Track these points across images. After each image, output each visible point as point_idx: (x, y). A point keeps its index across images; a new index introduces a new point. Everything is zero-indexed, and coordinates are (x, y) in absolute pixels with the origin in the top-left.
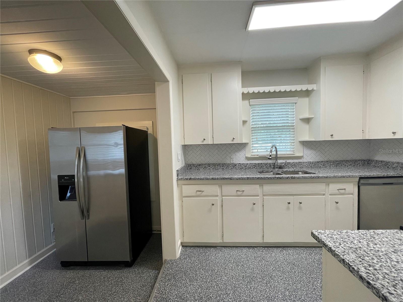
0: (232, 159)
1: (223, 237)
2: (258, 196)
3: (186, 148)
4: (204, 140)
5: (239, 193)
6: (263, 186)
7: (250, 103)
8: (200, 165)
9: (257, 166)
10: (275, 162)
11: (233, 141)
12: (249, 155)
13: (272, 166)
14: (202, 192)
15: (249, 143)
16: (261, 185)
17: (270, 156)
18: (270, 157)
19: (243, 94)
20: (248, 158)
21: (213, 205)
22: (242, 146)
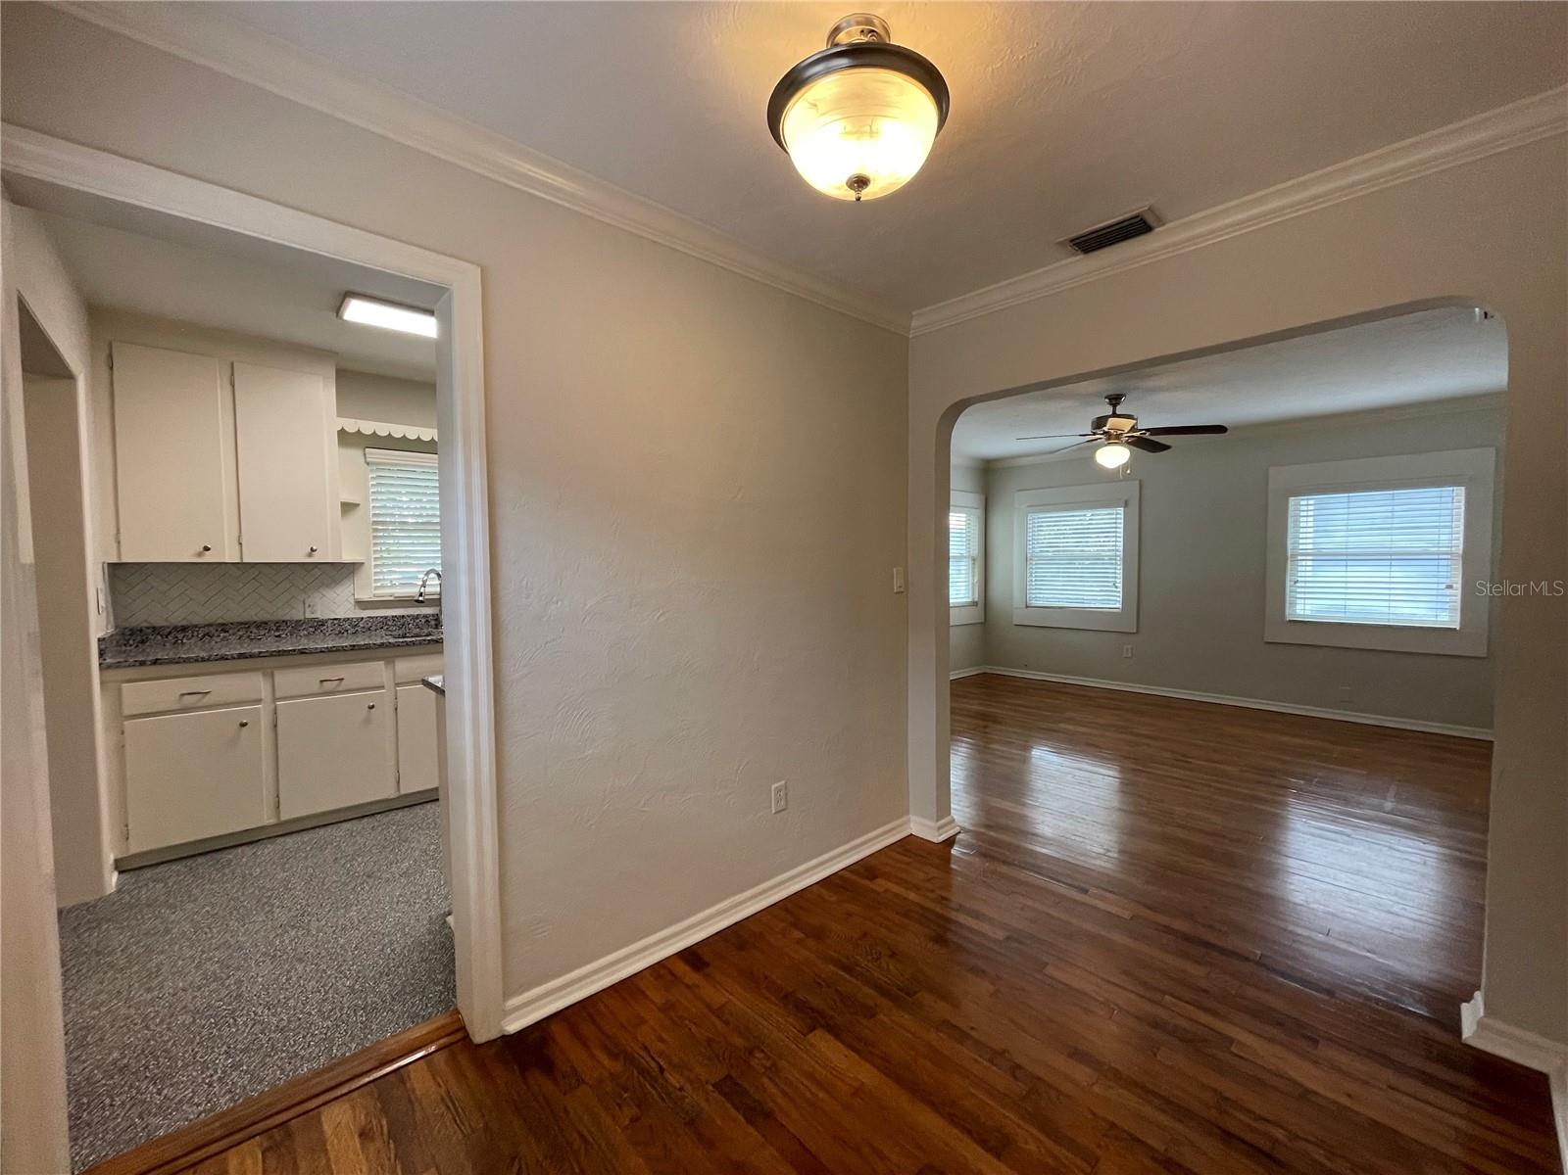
0: (309, 606)
1: (278, 807)
2: (383, 687)
3: (118, 573)
4: (207, 549)
5: (328, 686)
6: (393, 662)
7: (365, 458)
8: (184, 629)
9: (390, 623)
10: (438, 612)
11: (310, 555)
12: (365, 596)
13: (433, 623)
14: (203, 697)
15: (366, 565)
16: (390, 661)
17: (421, 595)
18: (421, 599)
19: (342, 433)
20: (361, 604)
21: (243, 725)
22: (342, 572)
